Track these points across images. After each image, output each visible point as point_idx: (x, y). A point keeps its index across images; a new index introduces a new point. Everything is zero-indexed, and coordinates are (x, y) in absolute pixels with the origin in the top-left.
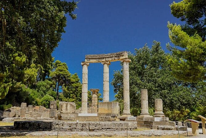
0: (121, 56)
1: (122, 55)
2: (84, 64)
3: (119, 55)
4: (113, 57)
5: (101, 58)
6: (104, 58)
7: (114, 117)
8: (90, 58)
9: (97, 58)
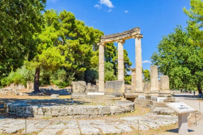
0: (132, 32)
1: (134, 31)
2: (100, 44)
3: (131, 32)
4: (125, 34)
5: (115, 37)
6: (117, 37)
7: (119, 96)
8: (105, 38)
9: (111, 38)
